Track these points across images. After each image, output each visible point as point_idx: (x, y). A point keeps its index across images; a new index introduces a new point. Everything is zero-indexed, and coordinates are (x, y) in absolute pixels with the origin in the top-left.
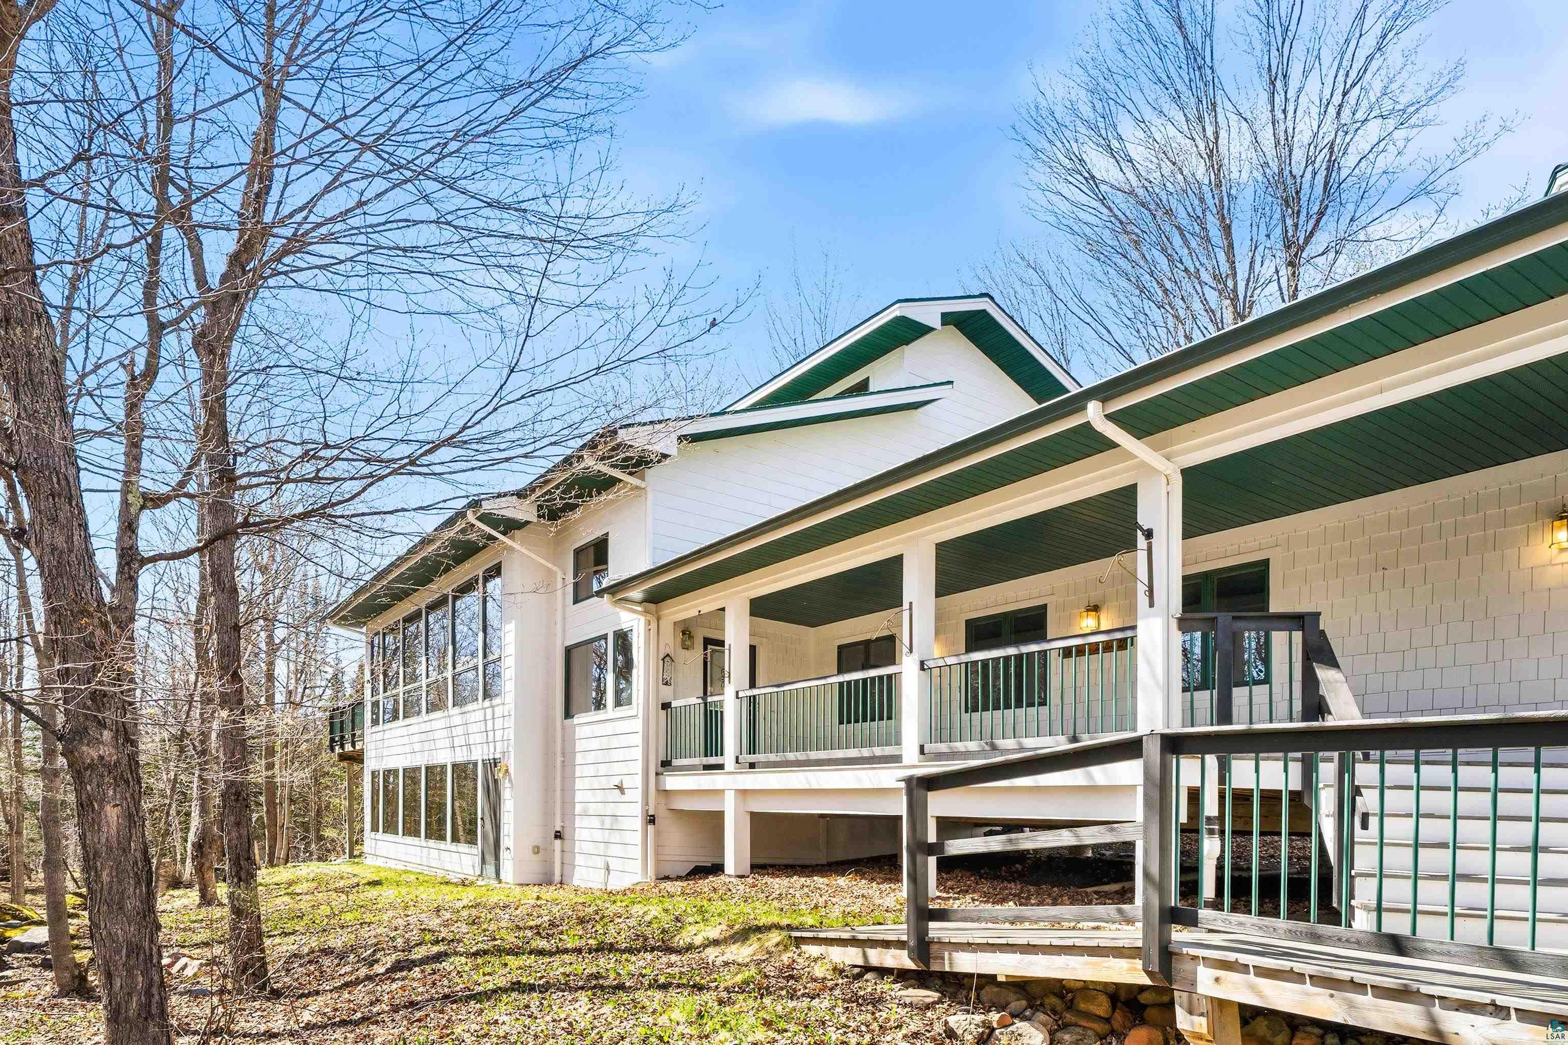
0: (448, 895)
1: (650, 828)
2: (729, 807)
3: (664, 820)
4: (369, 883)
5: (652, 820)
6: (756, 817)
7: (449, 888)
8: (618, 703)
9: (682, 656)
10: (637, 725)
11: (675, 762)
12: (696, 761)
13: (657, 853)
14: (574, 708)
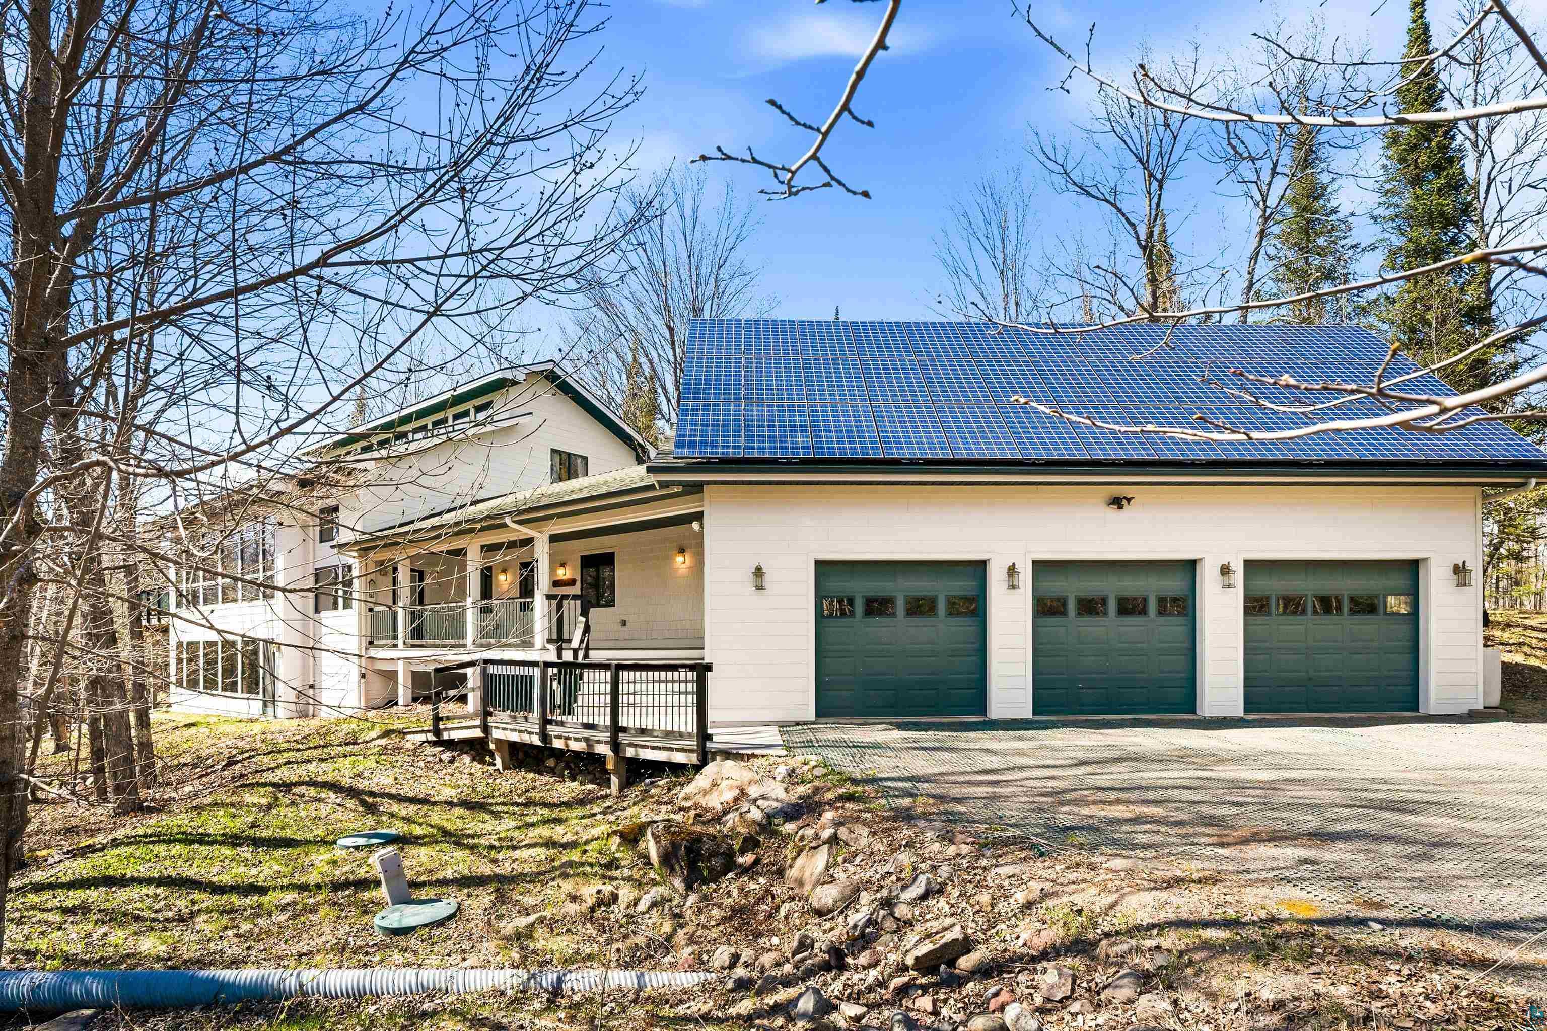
0: (243, 729)
1: (363, 680)
2: (400, 667)
3: (370, 675)
4: (185, 726)
5: (363, 676)
6: (415, 674)
7: (244, 724)
8: (345, 607)
9: (381, 579)
10: (356, 618)
11: (376, 643)
12: (388, 642)
13: (366, 695)
14: (321, 606)
